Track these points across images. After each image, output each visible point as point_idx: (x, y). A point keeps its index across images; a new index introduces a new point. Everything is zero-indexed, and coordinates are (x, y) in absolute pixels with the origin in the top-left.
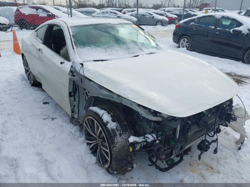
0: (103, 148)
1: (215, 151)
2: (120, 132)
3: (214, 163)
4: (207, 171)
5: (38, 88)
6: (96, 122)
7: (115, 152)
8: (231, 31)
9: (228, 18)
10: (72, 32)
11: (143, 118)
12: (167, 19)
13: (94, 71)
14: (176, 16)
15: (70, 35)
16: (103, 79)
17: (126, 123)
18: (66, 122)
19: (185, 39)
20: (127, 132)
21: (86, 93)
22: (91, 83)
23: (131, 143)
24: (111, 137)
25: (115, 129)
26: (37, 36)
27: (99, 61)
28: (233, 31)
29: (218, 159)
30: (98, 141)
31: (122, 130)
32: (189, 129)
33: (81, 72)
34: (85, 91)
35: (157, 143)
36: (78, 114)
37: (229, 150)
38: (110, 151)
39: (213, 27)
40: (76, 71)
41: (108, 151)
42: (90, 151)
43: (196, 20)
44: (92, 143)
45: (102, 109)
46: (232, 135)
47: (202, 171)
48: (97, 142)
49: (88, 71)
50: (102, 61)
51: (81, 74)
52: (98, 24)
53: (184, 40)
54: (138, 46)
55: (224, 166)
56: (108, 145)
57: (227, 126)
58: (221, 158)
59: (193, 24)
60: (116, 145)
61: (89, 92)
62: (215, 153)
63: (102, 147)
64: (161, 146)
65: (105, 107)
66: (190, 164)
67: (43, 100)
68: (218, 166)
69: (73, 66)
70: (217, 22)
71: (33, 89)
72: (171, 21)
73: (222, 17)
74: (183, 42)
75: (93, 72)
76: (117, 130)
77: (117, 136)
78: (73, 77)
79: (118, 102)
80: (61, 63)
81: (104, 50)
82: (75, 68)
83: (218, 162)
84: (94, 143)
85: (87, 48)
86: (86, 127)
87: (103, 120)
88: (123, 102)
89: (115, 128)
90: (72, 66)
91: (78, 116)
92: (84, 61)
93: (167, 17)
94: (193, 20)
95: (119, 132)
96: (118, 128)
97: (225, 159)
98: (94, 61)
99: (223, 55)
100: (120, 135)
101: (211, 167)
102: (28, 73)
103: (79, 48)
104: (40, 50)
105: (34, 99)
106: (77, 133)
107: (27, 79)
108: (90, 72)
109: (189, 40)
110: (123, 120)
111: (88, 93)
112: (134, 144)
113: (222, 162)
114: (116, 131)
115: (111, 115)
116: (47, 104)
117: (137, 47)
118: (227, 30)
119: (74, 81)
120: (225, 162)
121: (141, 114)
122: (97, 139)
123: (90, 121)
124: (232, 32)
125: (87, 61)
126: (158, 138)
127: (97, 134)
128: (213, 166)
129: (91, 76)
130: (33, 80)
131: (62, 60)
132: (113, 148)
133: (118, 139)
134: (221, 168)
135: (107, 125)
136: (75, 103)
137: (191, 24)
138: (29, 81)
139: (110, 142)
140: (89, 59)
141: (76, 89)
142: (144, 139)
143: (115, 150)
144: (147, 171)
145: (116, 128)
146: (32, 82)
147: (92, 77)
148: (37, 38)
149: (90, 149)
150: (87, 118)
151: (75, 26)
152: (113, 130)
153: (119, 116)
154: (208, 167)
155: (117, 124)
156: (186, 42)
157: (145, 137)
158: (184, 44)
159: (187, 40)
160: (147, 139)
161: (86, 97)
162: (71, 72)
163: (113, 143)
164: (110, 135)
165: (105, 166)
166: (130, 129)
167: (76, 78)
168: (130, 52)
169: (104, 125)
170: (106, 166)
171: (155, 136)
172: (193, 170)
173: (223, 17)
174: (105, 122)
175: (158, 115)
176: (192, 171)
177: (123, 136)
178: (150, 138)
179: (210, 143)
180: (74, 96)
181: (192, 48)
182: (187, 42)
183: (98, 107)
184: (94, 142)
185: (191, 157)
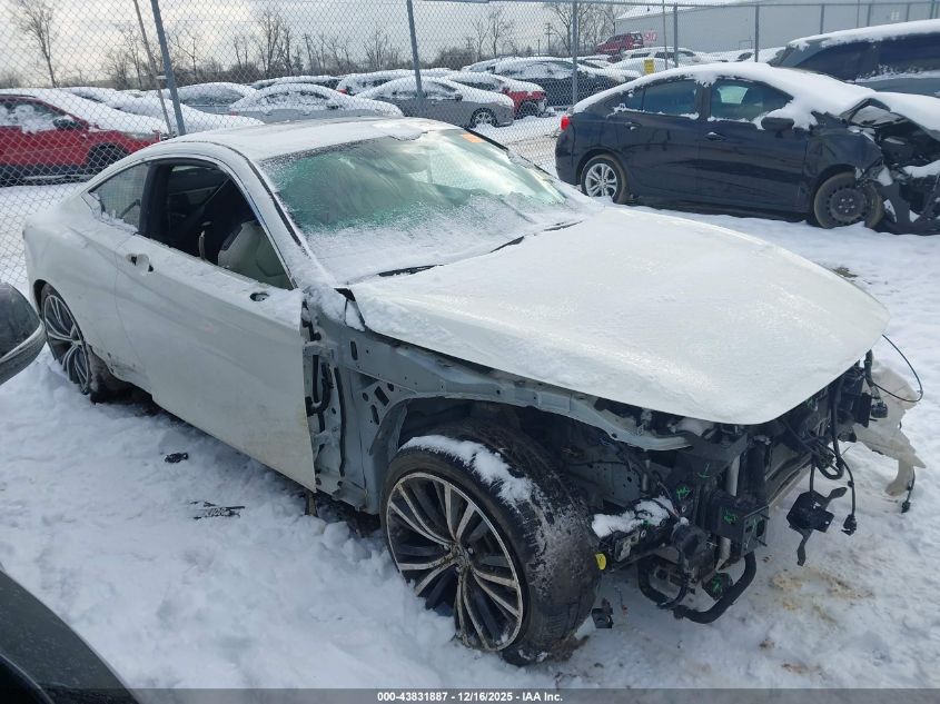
0: (487, 577)
1: (850, 525)
2: (548, 508)
3: (842, 566)
4: (832, 596)
5: (120, 406)
6: (449, 487)
7: (544, 580)
8: (758, 122)
9: (738, 81)
10: (274, 180)
11: (621, 449)
12: (509, 102)
13: (405, 310)
14: (539, 88)
15: (271, 194)
16: (449, 334)
17: (556, 476)
18: (290, 515)
19: (602, 165)
20: (569, 507)
21: (379, 393)
22: (402, 352)
23: (605, 539)
24: (522, 530)
25: (529, 501)
26: (103, 209)
27: (398, 272)
28: (764, 123)
29: (851, 551)
30: (455, 556)
31: (549, 500)
32: (767, 462)
33: (353, 321)
34: (374, 387)
35: (683, 526)
36: (342, 474)
37: (873, 516)
38: (523, 582)
39: (694, 116)
40: (323, 319)
41: (514, 583)
42: (422, 602)
43: (630, 95)
44: (429, 571)
45: (462, 438)
46: (867, 466)
47: (817, 601)
48: (448, 561)
49: (382, 311)
50: (412, 271)
51: (352, 328)
52: (353, 144)
53: (599, 171)
54: (507, 205)
55: (878, 573)
56: (511, 563)
57: (852, 438)
58: (861, 548)
59: (623, 110)
60: (542, 557)
61: (391, 387)
62: (849, 533)
63: (478, 573)
64: (699, 532)
65: (468, 431)
66: (772, 585)
67: (161, 445)
68: (861, 576)
69: (311, 301)
70: (706, 96)
71: (102, 411)
72: (525, 107)
73: (718, 80)
74: (597, 175)
75: (404, 315)
76: (537, 503)
77: (540, 523)
78: (315, 343)
79: (523, 404)
80: (254, 297)
81: (403, 235)
82: (319, 309)
83: (856, 563)
84: (435, 568)
85: (343, 232)
86: (401, 513)
87: (478, 476)
88: (540, 401)
89: (527, 496)
90: (305, 304)
91: (340, 483)
92: (347, 278)
93: (506, 91)
94: (621, 98)
95: (544, 508)
96: (538, 498)
97: (874, 549)
98: (383, 274)
99: (740, 208)
100: (550, 519)
101: (839, 583)
102: (69, 354)
103: (316, 237)
104: (134, 260)
105: (125, 448)
106: (342, 546)
107: (68, 379)
108: (391, 317)
109: (618, 166)
110: (545, 468)
111: (386, 390)
112: (611, 542)
113: (866, 560)
114: (535, 508)
115: (502, 456)
116: (183, 462)
117: (505, 209)
118: (743, 120)
119: (316, 358)
120: (875, 558)
121: (615, 436)
122: (449, 551)
123: (418, 491)
124: (760, 127)
125: (359, 280)
126: (679, 509)
127: (455, 531)
128: (845, 579)
129: (398, 328)
130: (100, 379)
131: (253, 286)
132: (534, 567)
133: (546, 533)
134: (872, 582)
135: (500, 490)
136: (327, 438)
137: (616, 109)
138: (76, 386)
139: (519, 551)
140: (362, 271)
141: (328, 386)
142: (637, 518)
143: (541, 576)
144: (642, 633)
145: (533, 497)
146: (94, 386)
147: (404, 330)
148: (105, 215)
149: (421, 595)
150: (402, 481)
151: (277, 160)
152: (524, 506)
153: (528, 452)
154: (832, 585)
155: (530, 481)
156: (607, 175)
157: (636, 513)
158: (602, 183)
159: (609, 168)
160: (648, 518)
161: (379, 405)
162: (305, 323)
163: (533, 551)
164: (517, 524)
165: (498, 643)
166: (573, 495)
167: (327, 343)
168: (490, 229)
169: (487, 493)
170: (504, 638)
171: (668, 504)
172: (787, 602)
173: (723, 81)
174: (490, 481)
175: (674, 431)
176: (785, 605)
177: (558, 522)
178: (656, 511)
179: (825, 501)
180: (320, 412)
181: (630, 195)
182: (611, 176)
183: (442, 434)
184: (438, 562)
185: (765, 561)
